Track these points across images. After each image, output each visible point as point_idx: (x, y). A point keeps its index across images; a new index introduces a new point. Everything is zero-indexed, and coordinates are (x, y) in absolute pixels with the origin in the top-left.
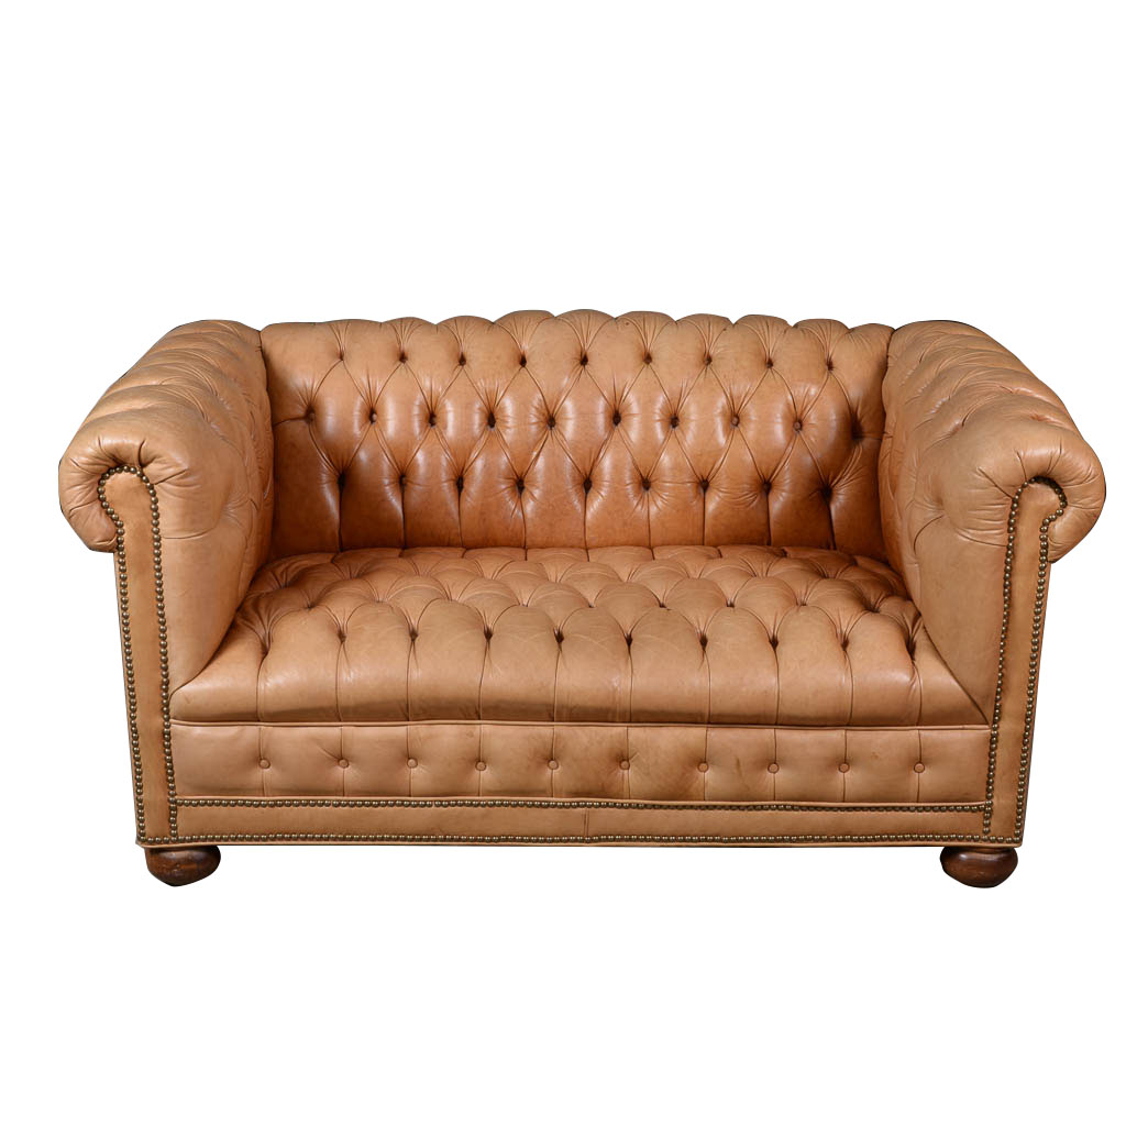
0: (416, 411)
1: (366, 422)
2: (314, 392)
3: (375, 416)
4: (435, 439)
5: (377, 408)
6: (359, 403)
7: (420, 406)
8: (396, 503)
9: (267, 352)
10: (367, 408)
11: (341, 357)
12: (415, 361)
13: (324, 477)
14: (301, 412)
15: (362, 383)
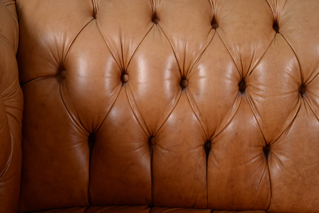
0: (168, 74)
1: (118, 84)
2: (65, 53)
3: (126, 76)
4: (186, 103)
5: (130, 69)
6: (110, 65)
7: (172, 70)
8: (145, 162)
9: (20, 7)
10: (119, 69)
11: (94, 15)
12: (167, 23)
13: (75, 139)
14: (52, 70)
15: (114, 43)
